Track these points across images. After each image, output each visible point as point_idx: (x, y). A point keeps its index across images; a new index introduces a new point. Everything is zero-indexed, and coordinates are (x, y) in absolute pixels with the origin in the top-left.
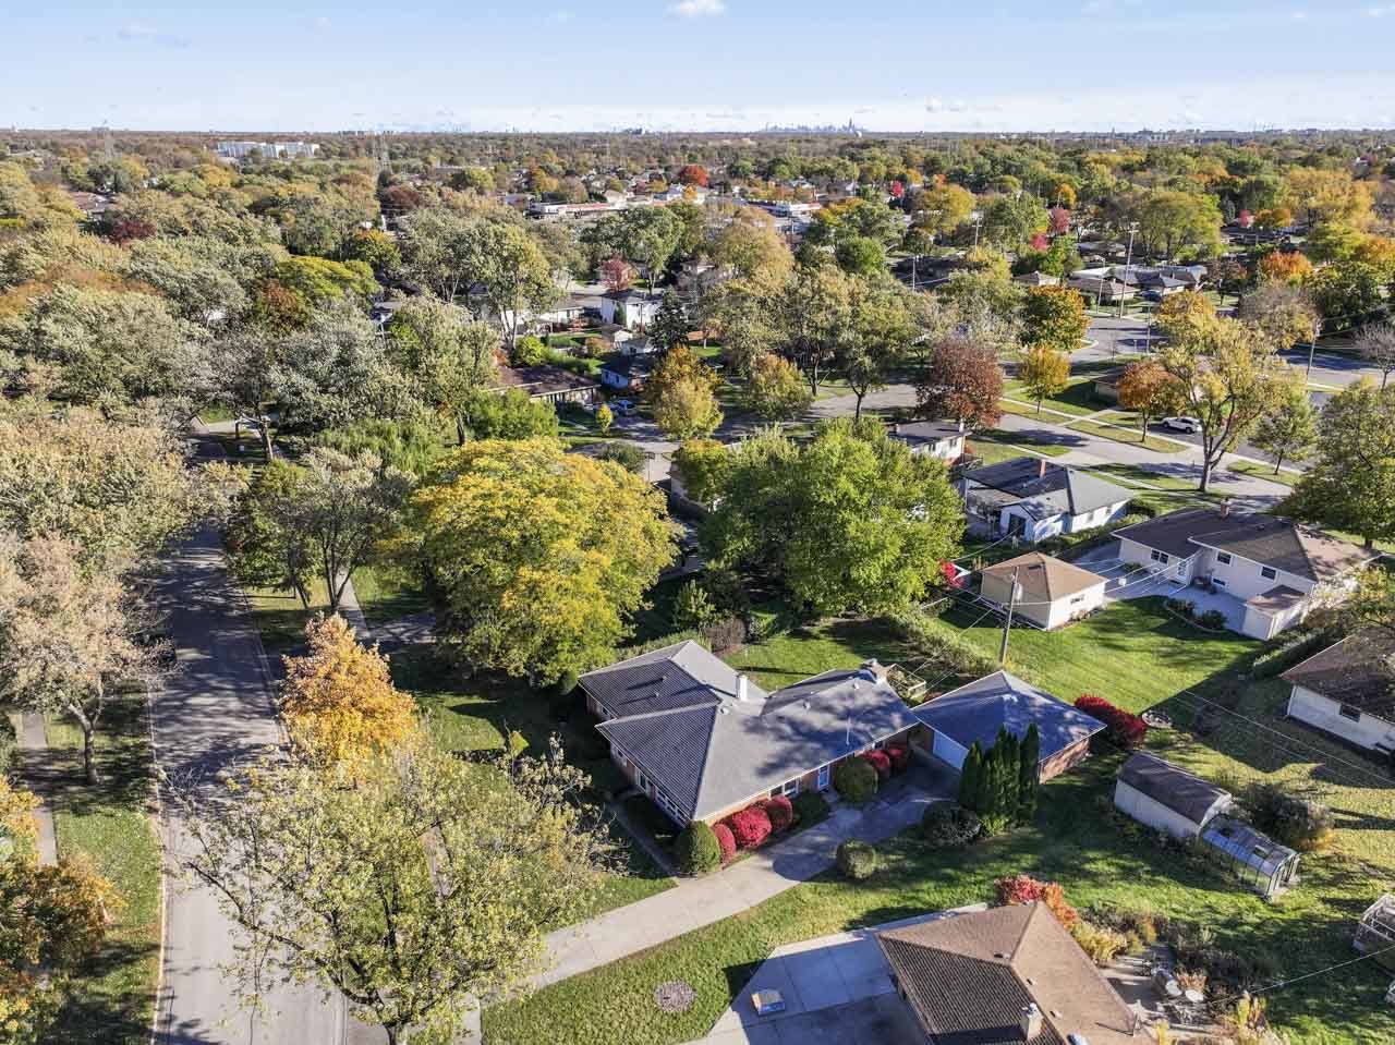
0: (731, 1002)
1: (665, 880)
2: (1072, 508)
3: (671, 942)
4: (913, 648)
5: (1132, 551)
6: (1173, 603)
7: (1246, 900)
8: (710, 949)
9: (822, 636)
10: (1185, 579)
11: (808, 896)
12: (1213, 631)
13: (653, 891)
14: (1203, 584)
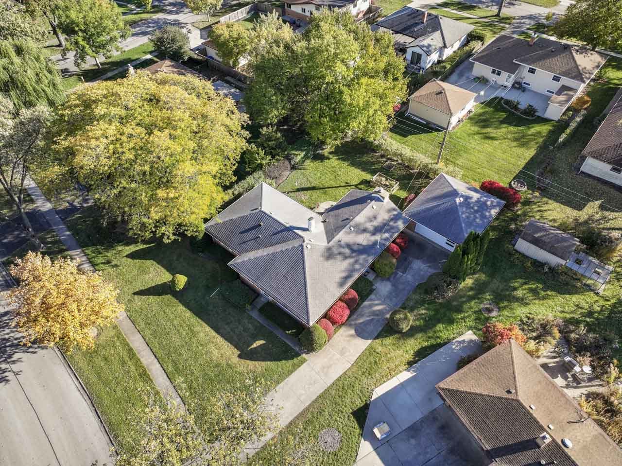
0: (362, 435)
1: (299, 358)
2: (444, 43)
3: (316, 400)
4: (382, 156)
5: (481, 69)
6: (508, 102)
7: (590, 297)
8: (339, 400)
9: (331, 156)
10: (509, 84)
11: (380, 349)
12: (530, 118)
13: (295, 367)
14: (519, 86)
